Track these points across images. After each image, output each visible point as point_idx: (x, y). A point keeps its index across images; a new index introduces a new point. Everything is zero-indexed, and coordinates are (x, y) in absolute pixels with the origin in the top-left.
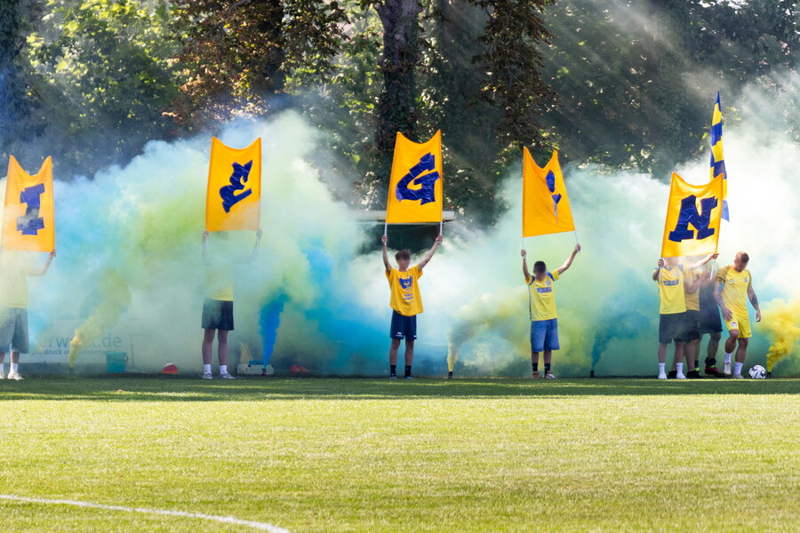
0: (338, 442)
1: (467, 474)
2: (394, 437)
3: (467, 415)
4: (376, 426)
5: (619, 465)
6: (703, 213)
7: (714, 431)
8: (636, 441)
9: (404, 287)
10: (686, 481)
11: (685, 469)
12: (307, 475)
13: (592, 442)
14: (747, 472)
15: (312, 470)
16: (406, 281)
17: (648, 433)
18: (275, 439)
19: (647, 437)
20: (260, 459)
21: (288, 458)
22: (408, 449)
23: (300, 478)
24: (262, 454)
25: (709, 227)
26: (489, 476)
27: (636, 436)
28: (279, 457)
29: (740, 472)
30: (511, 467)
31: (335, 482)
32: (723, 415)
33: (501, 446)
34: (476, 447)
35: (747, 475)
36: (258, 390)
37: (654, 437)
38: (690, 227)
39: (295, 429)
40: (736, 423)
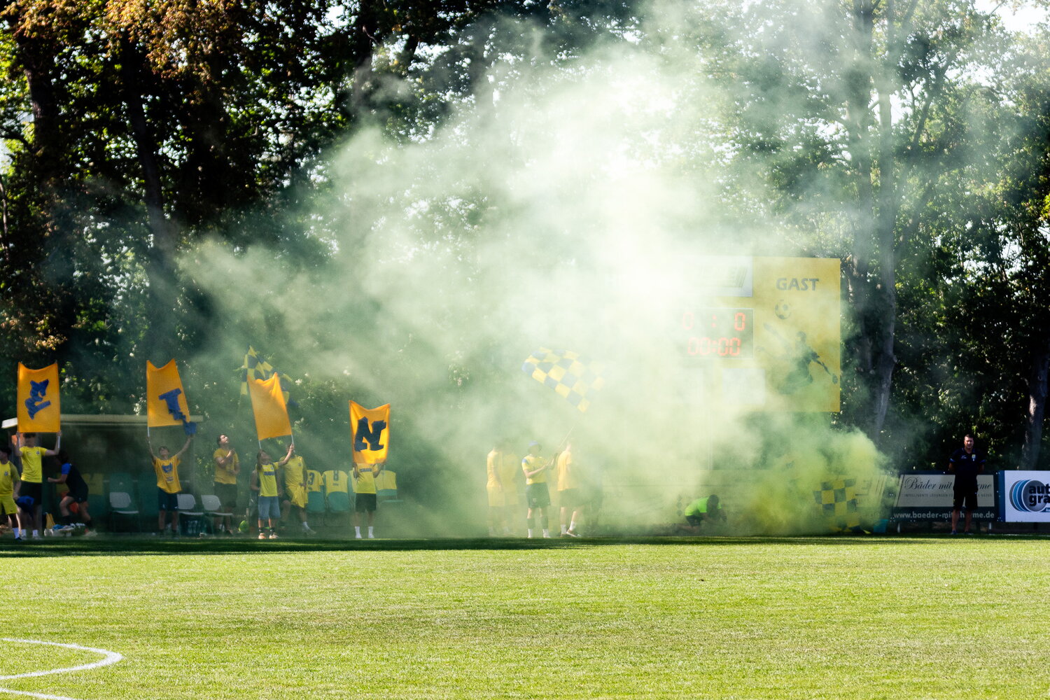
0: (137, 588)
1: (239, 611)
2: (177, 584)
3: (226, 567)
4: (163, 575)
5: (350, 604)
7: (412, 578)
8: (357, 586)
9: (166, 472)
10: (401, 616)
11: (398, 607)
12: (122, 613)
13: (325, 587)
14: (445, 609)
15: (124, 609)
16: (167, 467)
17: (364, 580)
18: (91, 585)
19: (364, 583)
20: (83, 600)
21: (105, 599)
22: (191, 593)
23: (118, 614)
24: (84, 597)
26: (255, 612)
27: (355, 582)
28: (97, 599)
29: (439, 609)
30: (270, 605)
31: (144, 617)
32: (415, 566)
33: (258, 590)
34: (240, 591)
35: (445, 611)
37: (368, 582)
39: (104, 578)
40: (427, 572)
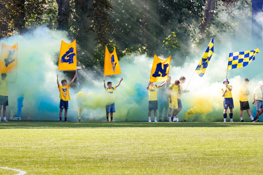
0: (43, 143)
1: (85, 153)
2: (61, 141)
3: (85, 134)
4: (55, 137)
5: (135, 151)
6: (164, 69)
7: (167, 139)
8: (141, 143)
9: (64, 91)
10: (157, 156)
11: (157, 152)
12: (32, 154)
13: (126, 143)
14: (178, 153)
15: (34, 152)
16: (65, 89)
17: (145, 140)
18: (22, 141)
19: (145, 141)
20: (17, 148)
21: (26, 148)
22: (66, 145)
23: (30, 154)
24: (17, 146)
25: (166, 73)
26: (92, 154)
27: (141, 141)
28: (23, 147)
29: (175, 153)
30: (99, 151)
31: (41, 156)
32: (170, 134)
33: (96, 144)
34: (88, 144)
35: (177, 154)
36: (16, 125)
37: (147, 141)
38: (160, 73)
39: (28, 138)
40: (174, 136)
